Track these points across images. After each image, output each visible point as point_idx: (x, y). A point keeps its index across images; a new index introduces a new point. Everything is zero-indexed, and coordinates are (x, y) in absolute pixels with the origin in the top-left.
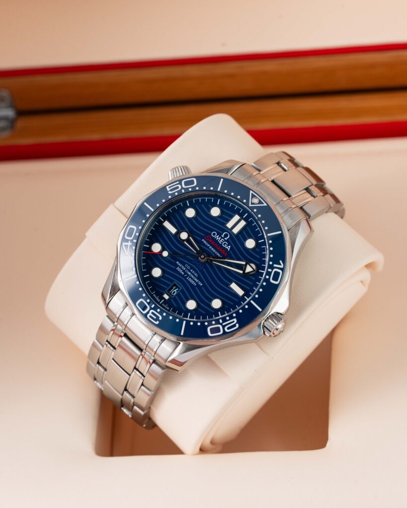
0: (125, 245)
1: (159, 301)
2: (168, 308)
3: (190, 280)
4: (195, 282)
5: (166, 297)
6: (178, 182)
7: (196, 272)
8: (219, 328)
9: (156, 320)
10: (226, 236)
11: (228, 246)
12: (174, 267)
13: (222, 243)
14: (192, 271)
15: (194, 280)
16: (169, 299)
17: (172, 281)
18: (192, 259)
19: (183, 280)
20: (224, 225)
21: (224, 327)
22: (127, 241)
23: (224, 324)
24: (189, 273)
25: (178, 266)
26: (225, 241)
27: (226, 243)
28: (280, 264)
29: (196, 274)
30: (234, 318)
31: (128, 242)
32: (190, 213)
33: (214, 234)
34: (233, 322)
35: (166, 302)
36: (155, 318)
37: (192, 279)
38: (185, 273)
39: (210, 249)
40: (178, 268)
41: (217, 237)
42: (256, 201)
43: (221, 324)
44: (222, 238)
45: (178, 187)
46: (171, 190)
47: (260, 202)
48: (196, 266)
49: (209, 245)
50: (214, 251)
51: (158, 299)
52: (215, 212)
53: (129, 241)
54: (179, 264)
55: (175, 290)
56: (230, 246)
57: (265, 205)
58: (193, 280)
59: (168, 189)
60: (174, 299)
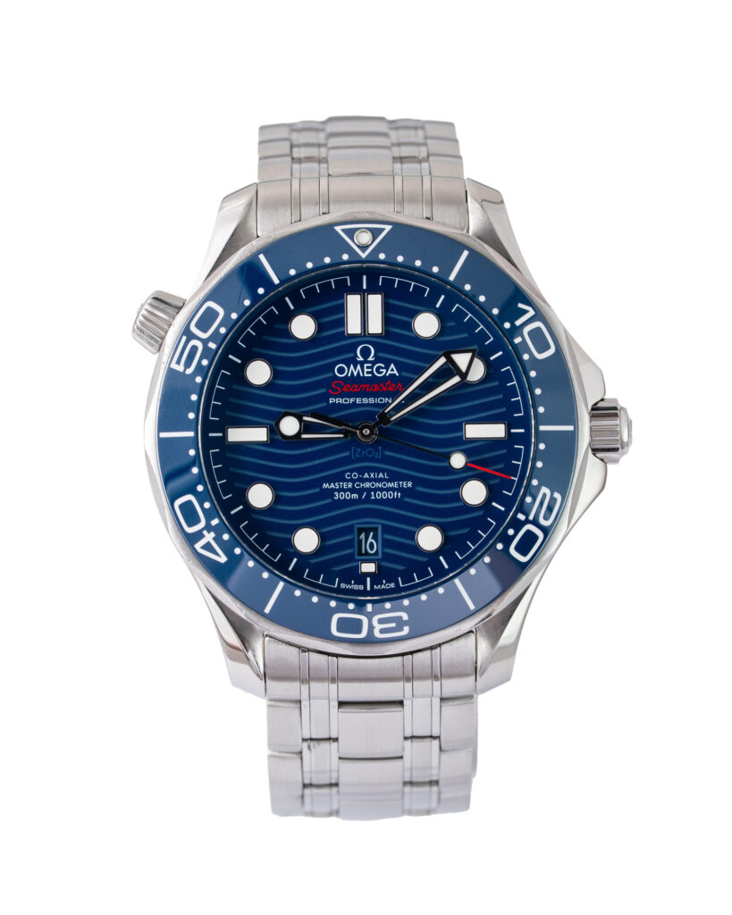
0: (203, 547)
1: (361, 587)
2: (392, 585)
3: (380, 495)
4: (393, 489)
5: (368, 568)
6: (184, 338)
7: (378, 470)
8: (528, 532)
9: (399, 628)
10: (366, 353)
11: (387, 368)
12: (329, 501)
13: (372, 372)
14: (366, 476)
15: (388, 490)
16: (379, 567)
17: (349, 530)
18: (347, 454)
19: (366, 509)
20: (343, 336)
21: (535, 522)
22: (199, 535)
23: (531, 518)
24: (367, 485)
25: (333, 490)
26: (373, 363)
27: (379, 368)
28: (526, 312)
29: (381, 475)
30: (538, 488)
31: (203, 536)
32: (259, 373)
33: (341, 370)
34: (544, 495)
35: (376, 578)
36: (393, 625)
37: (381, 490)
38: (360, 492)
39: (362, 405)
40: (337, 496)
41: (354, 371)
42: (365, 238)
43: (527, 521)
44: (362, 364)
45: (194, 349)
46: (188, 365)
47: (375, 233)
48: (365, 459)
49: (352, 400)
50: (371, 400)
51: (356, 587)
52: (303, 327)
53: (205, 532)
54: (332, 486)
55: (370, 540)
56: (392, 366)
57: (388, 228)
58: (386, 490)
59: (180, 368)
60: (386, 557)
